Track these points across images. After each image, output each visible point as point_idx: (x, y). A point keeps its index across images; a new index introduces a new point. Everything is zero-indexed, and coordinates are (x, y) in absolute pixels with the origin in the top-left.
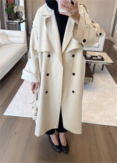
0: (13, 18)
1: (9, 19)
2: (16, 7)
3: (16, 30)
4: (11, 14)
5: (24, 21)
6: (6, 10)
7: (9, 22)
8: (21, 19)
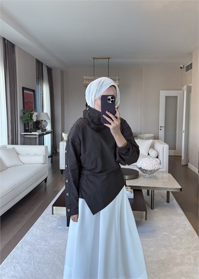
0: (31, 129)
2: (35, 114)
4: (28, 123)
6: (21, 118)
7: (24, 135)
8: (44, 130)
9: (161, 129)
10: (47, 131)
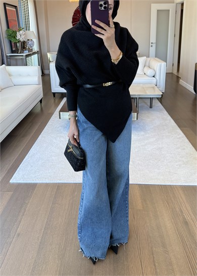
1: (12, 52)
7: (10, 56)
8: (30, 50)
9: (152, 46)
10: (33, 52)
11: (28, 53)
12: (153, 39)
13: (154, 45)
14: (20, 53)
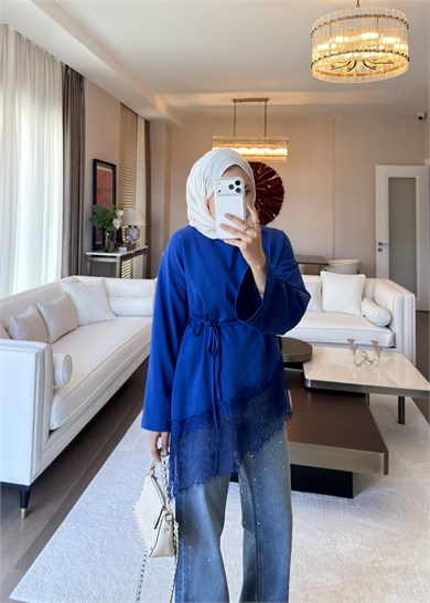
1: (95, 248)
2: (120, 213)
3: (112, 275)
5: (138, 253)
7: (93, 256)
8: (130, 246)
9: (380, 250)
10: (137, 249)
11: (126, 253)
12: (382, 235)
13: (386, 250)
14: (113, 252)
